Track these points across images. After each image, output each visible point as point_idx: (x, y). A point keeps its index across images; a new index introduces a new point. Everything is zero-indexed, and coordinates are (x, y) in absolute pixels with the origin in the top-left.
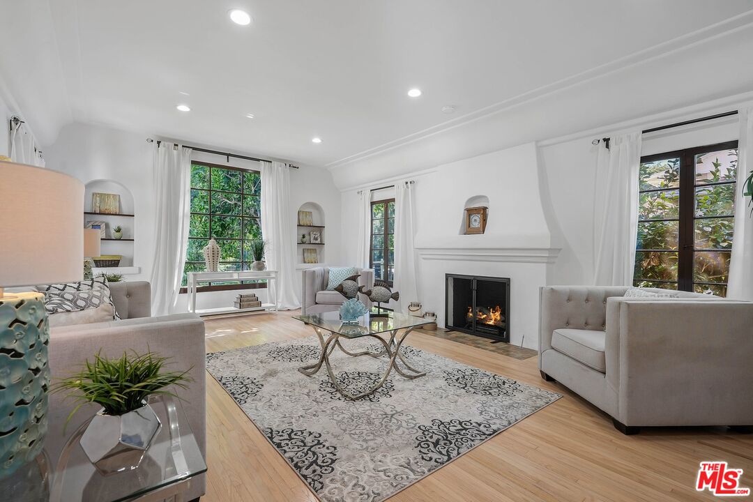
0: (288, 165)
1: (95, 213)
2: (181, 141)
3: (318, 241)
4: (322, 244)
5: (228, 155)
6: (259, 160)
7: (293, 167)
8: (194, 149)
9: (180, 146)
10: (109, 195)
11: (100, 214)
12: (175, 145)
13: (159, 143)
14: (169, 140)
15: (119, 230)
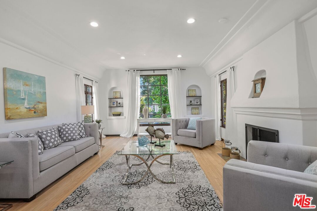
0: (180, 69)
1: (114, 98)
2: (135, 69)
3: (199, 103)
4: (201, 105)
5: (154, 70)
6: (166, 70)
7: (182, 69)
8: (141, 70)
9: (136, 70)
10: (117, 92)
11: (115, 98)
12: (134, 70)
13: (129, 71)
14: (131, 69)
15: (120, 104)
